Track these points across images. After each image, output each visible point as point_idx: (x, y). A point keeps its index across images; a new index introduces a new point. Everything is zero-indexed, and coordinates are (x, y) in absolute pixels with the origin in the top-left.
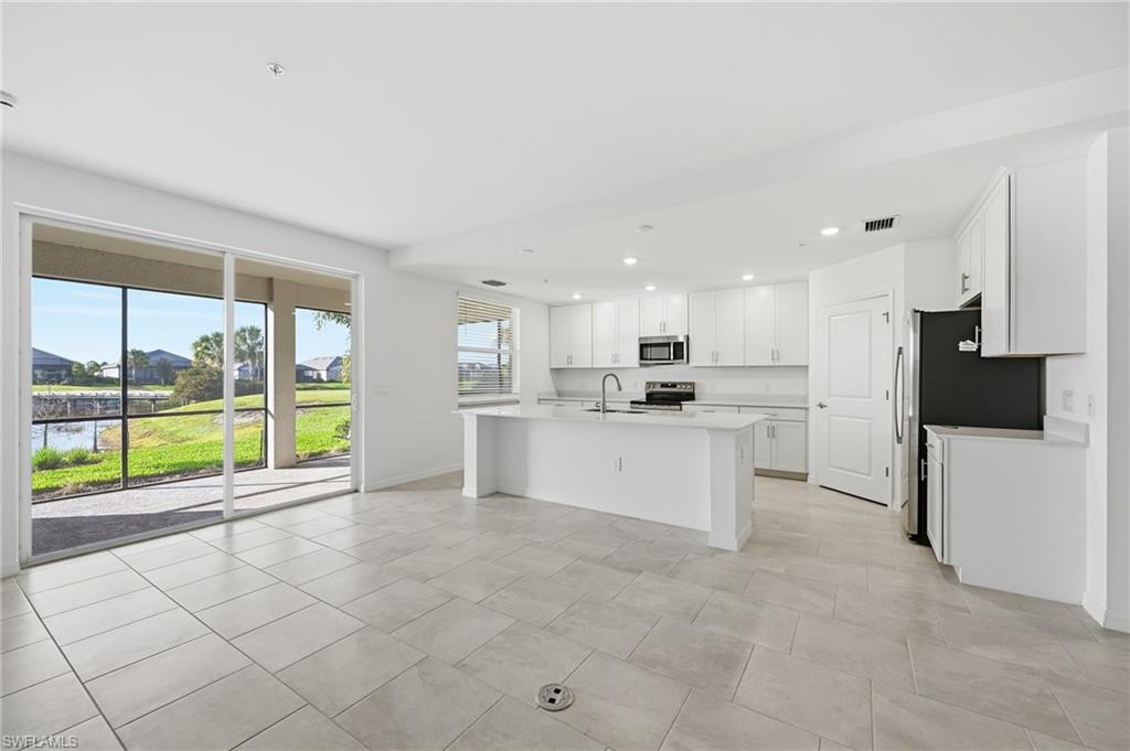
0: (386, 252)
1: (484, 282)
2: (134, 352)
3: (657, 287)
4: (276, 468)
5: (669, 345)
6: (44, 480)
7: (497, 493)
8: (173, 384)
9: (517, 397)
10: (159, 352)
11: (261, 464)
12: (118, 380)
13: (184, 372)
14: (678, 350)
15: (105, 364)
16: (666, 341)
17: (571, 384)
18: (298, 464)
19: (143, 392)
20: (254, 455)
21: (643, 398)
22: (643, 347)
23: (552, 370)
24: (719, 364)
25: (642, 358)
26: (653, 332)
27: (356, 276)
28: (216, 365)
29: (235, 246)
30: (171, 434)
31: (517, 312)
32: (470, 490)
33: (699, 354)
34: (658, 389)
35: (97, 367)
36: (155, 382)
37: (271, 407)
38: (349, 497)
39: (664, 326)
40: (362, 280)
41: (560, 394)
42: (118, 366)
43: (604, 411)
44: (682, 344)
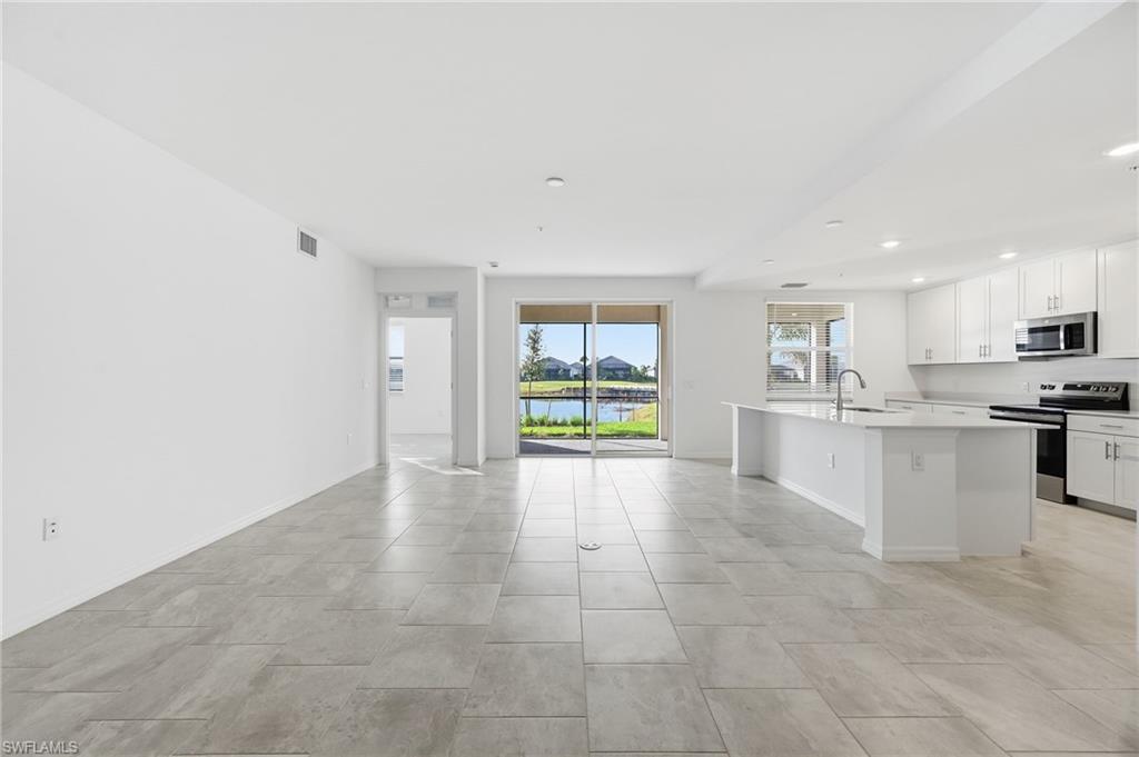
0: (692, 279)
1: (783, 286)
5: (1057, 328)
7: (762, 477)
14: (1075, 335)
16: (1054, 324)
21: (1034, 402)
23: (913, 367)
27: (671, 302)
31: (850, 308)
32: (735, 470)
39: (1054, 301)
41: (925, 395)
43: (839, 408)
44: (1081, 326)
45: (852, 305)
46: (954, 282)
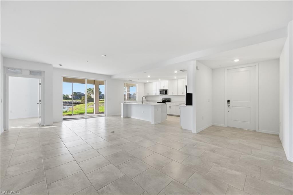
0: (110, 76)
1: (128, 80)
2: (74, 92)
3: (161, 80)
4: (96, 113)
5: (164, 91)
6: (64, 114)
7: (127, 117)
8: (81, 99)
9: (137, 101)
10: (79, 92)
11: (93, 113)
12: (72, 98)
13: (83, 96)
14: (166, 92)
15: (69, 95)
16: (163, 90)
17: (149, 99)
18: (100, 113)
19: (76, 101)
20: (93, 112)
21: (161, 101)
22: (160, 91)
23: (145, 96)
24: (173, 95)
25: (160, 93)
26: (162, 88)
28: (89, 95)
29: (86, 78)
30: (81, 109)
32: (122, 116)
33: (170, 93)
34: (164, 100)
35: (68, 96)
36: (78, 99)
37: (95, 103)
38: (104, 117)
39: (164, 87)
40: (106, 81)
41: (147, 101)
42: (72, 95)
43: (143, 103)
44: (167, 91)
45: (137, 85)
46: (152, 82)
